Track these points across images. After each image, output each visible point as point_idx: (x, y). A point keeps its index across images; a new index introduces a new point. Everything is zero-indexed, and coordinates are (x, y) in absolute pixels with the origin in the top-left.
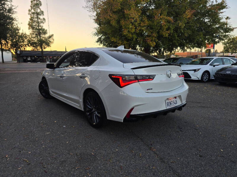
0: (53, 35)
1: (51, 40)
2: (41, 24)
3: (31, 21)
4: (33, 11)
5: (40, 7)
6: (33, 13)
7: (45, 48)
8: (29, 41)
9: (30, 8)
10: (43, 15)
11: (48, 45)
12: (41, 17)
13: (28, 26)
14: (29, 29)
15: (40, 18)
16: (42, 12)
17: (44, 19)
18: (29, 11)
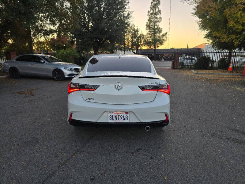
0: (166, 33)
1: (164, 38)
2: (158, 24)
3: (148, 22)
4: (152, 12)
5: (159, 7)
6: (152, 14)
7: (158, 47)
8: (145, 41)
9: (150, 9)
10: (161, 14)
11: (161, 43)
12: (158, 16)
13: (146, 27)
14: (146, 30)
15: (157, 18)
16: (160, 11)
17: (161, 18)
18: (149, 12)
